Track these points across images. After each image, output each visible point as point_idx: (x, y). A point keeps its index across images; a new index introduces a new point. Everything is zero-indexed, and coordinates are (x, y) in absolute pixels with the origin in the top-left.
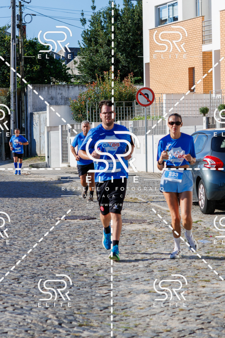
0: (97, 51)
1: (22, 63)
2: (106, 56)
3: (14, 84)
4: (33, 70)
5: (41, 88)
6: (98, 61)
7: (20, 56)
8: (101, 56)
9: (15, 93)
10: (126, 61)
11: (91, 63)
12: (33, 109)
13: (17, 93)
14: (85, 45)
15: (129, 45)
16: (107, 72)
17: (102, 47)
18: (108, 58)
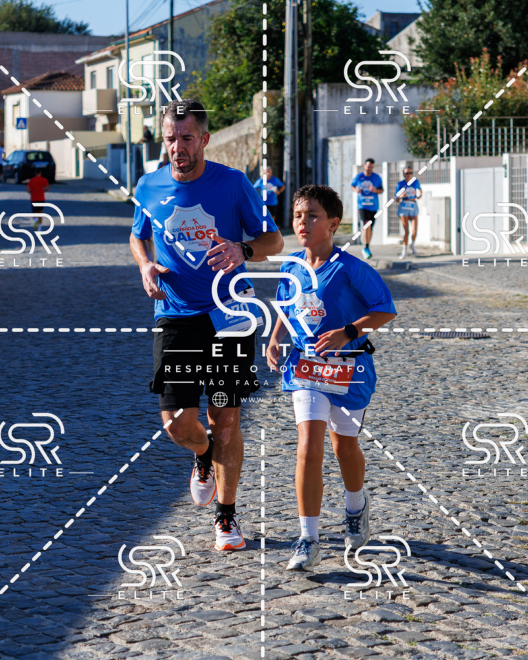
0: (455, 18)
1: (308, 42)
2: (471, 28)
3: (293, 83)
4: (325, 55)
5: (344, 91)
6: (456, 37)
7: (305, 27)
8: (464, 29)
9: (293, 100)
10: (513, 38)
11: (442, 41)
12: (329, 131)
13: (299, 100)
14: (431, 6)
15: (519, 7)
16: (477, 60)
17: (466, 10)
18: (476, 32)
